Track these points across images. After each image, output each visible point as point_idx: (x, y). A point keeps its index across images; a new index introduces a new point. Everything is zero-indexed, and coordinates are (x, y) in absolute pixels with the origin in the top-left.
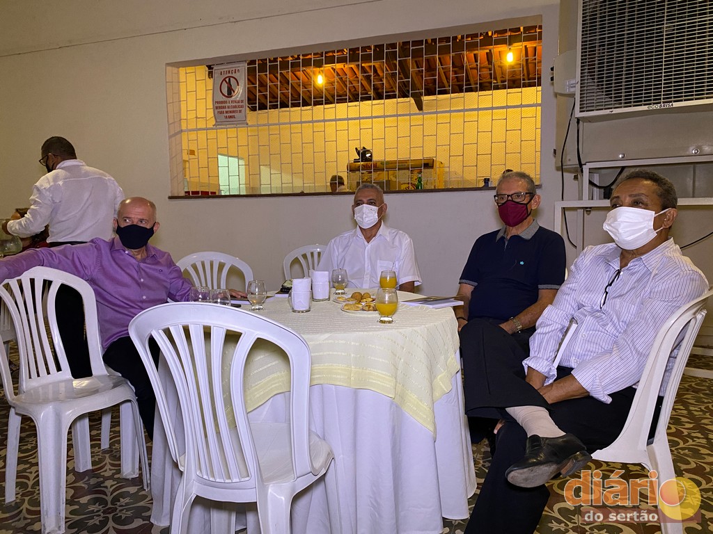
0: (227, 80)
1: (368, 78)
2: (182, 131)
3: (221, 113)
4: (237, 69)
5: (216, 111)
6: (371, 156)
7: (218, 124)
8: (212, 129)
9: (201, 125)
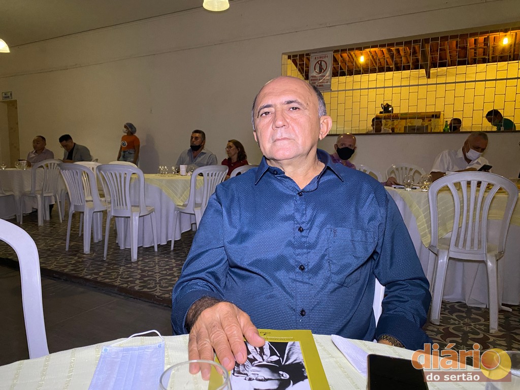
0: (320, 62)
1: (392, 56)
3: (315, 83)
4: (326, 55)
6: (393, 109)
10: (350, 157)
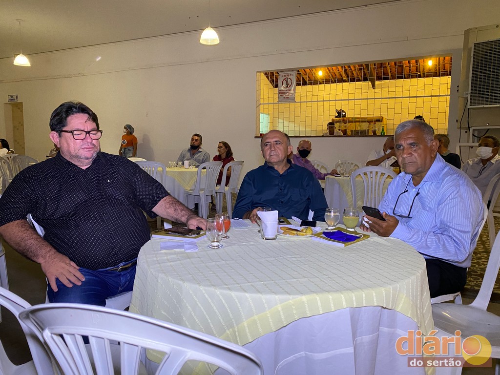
0: (286, 79)
2: (260, 104)
3: (282, 96)
4: (291, 74)
5: (280, 95)
6: (345, 114)
7: (280, 101)
8: (276, 103)
9: (271, 101)
10: (307, 156)
